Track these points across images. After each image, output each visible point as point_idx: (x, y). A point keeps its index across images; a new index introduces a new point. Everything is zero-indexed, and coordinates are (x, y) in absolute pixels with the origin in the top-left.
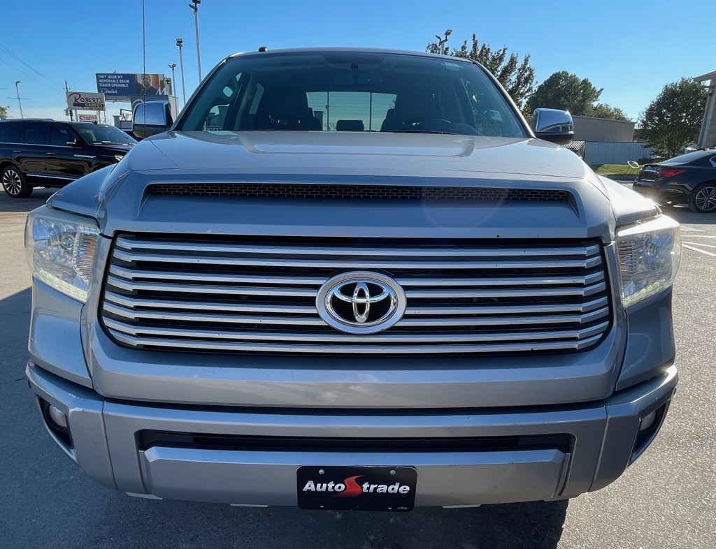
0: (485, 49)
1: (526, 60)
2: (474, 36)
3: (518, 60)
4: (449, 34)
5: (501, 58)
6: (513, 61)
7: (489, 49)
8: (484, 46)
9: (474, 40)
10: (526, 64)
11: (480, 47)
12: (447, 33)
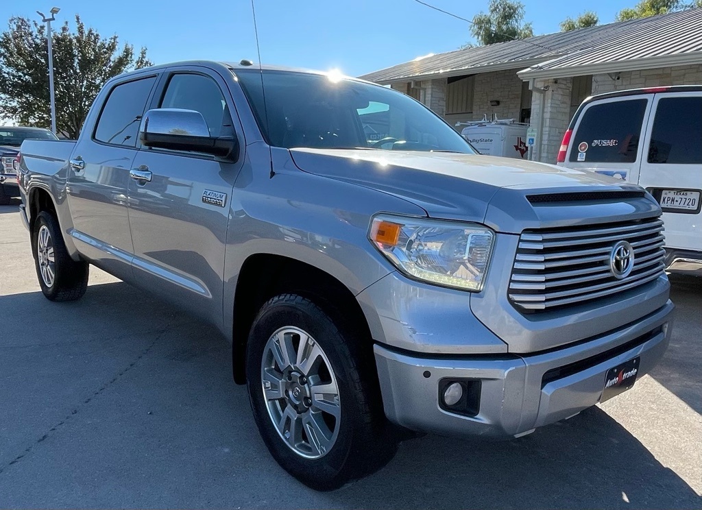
0: (92, 34)
1: (143, 53)
2: (78, 18)
3: (133, 51)
4: (56, 12)
5: (112, 48)
6: (128, 53)
7: (97, 35)
8: (91, 31)
9: (78, 21)
10: (143, 57)
11: (86, 32)
12: (54, 11)
